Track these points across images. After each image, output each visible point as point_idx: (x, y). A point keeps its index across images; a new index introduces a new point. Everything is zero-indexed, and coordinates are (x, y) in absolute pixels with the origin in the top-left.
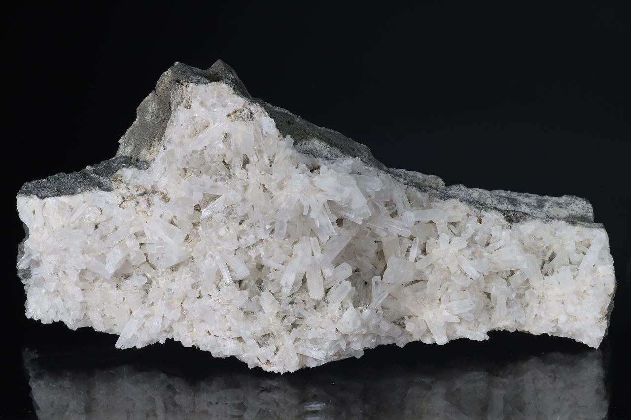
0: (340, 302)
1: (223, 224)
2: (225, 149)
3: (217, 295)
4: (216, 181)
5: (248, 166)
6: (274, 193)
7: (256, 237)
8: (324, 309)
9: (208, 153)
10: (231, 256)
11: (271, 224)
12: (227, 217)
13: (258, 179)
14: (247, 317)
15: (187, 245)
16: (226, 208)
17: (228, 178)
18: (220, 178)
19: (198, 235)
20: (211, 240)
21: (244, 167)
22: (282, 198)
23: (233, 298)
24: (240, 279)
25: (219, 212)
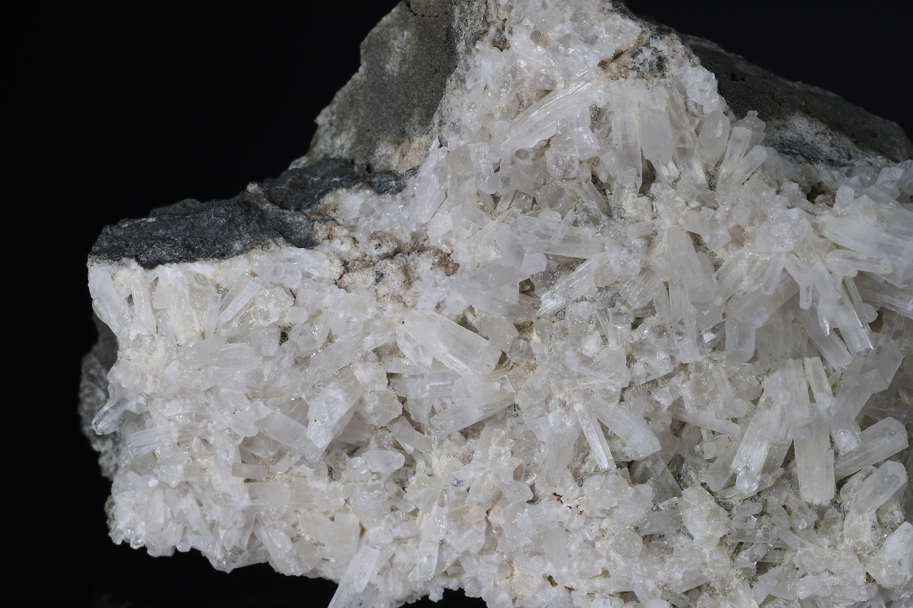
0: (874, 511)
1: (591, 327)
2: (599, 148)
3: (575, 495)
4: (575, 223)
5: (654, 188)
6: (720, 253)
7: (672, 358)
8: (836, 527)
9: (556, 158)
10: (613, 405)
11: (714, 330)
12: (603, 312)
13: (681, 221)
14: (648, 547)
15: (503, 379)
16: (600, 289)
17: (604, 217)
18: (585, 217)
19: (529, 353)
20: (566, 368)
21: (644, 191)
22: (743, 266)
23: (616, 504)
24: (632, 457)
25: (583, 299)
